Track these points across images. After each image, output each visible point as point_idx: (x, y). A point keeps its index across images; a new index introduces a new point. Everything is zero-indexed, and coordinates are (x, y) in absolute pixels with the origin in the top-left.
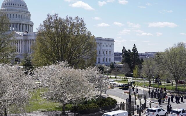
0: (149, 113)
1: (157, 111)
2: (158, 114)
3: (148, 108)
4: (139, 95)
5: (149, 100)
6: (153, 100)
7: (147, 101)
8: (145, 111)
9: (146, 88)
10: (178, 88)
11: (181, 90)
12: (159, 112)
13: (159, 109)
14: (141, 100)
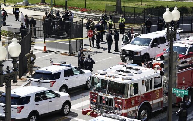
0: (39, 82)
1: (62, 74)
2: (65, 83)
3: (38, 68)
4: (11, 31)
5: (39, 45)
6: (51, 45)
7: (35, 47)
8: (28, 77)
9: (31, 8)
10: (123, 4)
11: (132, 11)
12: (70, 78)
13: (69, 68)
14: (10, 45)
